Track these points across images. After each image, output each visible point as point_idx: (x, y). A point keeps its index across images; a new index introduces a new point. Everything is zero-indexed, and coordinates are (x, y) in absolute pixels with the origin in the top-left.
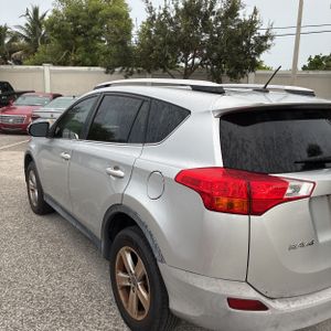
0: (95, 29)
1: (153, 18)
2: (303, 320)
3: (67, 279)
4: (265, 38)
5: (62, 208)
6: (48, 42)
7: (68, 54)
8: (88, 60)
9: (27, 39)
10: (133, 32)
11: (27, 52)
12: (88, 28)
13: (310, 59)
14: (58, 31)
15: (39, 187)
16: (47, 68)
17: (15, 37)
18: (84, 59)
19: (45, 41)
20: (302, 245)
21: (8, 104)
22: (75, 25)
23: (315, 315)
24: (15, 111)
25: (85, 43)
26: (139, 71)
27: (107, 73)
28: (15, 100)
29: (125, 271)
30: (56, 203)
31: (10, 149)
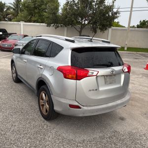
0: (43, 7)
1: (68, 3)
2: (92, 113)
3: (24, 103)
4: (116, 13)
5: (24, 80)
6: (23, 11)
7: (31, 17)
8: (39, 20)
9: (14, 9)
10: (60, 8)
11: (13, 15)
12: (40, 6)
13: (140, 22)
14: (27, 7)
15: (16, 72)
16: (22, 23)
17: (9, 8)
18: (38, 20)
19: (21, 10)
20: (93, 90)
21: (5, 39)
22: (34, 5)
23: (97, 111)
24: (8, 42)
25: (39, 13)
26: (61, 26)
27: (47, 26)
28: (8, 37)
29: (43, 99)
30: (22, 78)
31: (6, 58)
